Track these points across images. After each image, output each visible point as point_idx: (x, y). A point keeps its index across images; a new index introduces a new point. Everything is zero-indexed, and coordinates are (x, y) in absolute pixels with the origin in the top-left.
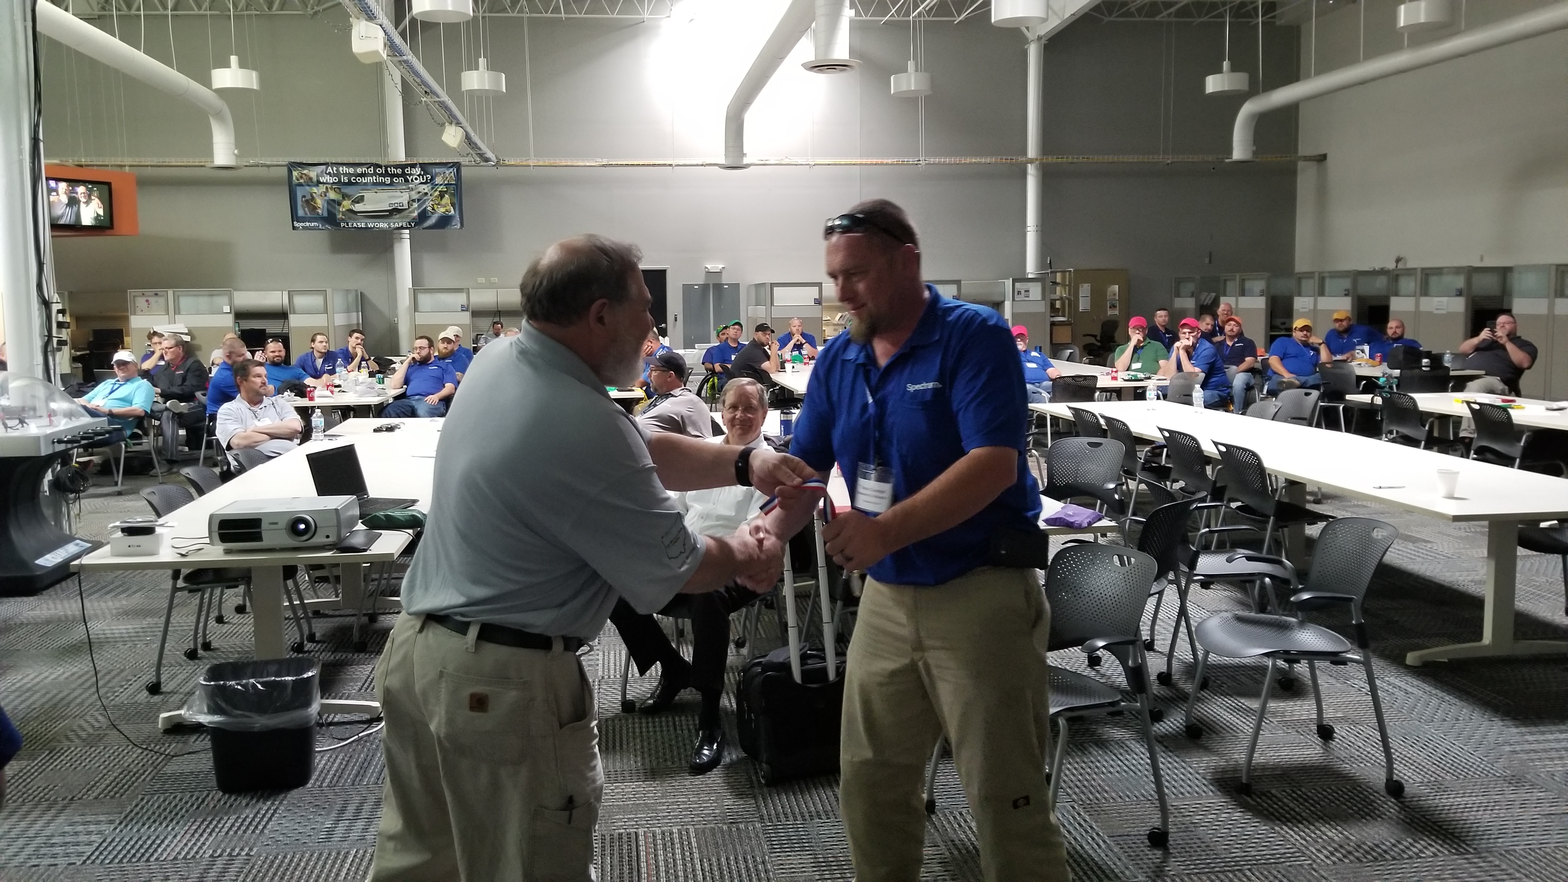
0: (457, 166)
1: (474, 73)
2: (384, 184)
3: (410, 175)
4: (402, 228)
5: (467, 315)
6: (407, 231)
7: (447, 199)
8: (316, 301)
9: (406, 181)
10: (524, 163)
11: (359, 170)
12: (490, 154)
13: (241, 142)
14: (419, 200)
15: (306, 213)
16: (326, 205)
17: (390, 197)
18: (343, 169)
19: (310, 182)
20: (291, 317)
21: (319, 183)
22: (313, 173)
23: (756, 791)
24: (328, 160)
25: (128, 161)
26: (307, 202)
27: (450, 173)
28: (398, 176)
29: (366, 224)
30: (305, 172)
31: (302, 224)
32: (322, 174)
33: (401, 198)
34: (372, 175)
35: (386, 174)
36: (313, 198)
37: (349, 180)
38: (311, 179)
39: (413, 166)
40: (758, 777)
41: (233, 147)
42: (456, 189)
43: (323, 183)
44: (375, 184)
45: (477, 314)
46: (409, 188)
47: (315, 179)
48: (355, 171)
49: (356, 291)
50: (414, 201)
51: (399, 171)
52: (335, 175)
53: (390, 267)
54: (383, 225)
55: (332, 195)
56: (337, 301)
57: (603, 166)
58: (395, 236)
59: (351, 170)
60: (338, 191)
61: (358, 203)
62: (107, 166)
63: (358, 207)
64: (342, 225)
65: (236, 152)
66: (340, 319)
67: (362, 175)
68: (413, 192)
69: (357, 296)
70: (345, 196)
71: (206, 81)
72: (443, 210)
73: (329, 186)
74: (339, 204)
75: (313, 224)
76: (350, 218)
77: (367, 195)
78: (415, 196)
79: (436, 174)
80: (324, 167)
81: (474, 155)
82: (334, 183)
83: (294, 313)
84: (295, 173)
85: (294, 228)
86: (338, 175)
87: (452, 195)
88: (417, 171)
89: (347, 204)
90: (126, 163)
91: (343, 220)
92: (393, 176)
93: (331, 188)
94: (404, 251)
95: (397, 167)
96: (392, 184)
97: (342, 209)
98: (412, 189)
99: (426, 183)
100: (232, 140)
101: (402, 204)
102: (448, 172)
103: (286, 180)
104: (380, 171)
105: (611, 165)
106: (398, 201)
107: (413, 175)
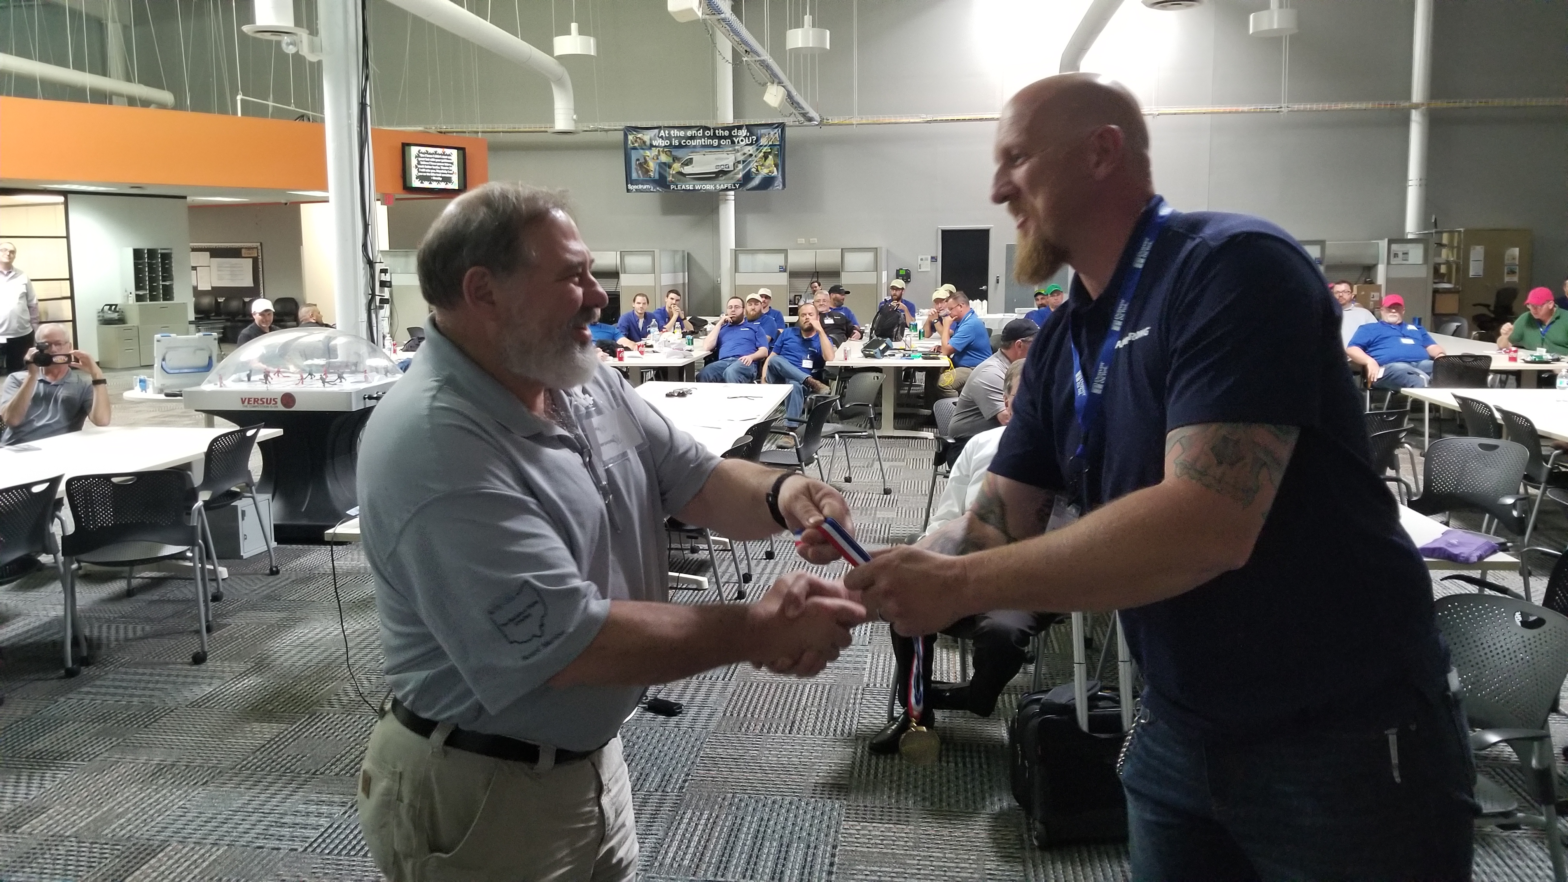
0: (782, 126)
1: (799, 31)
2: (712, 146)
3: (737, 136)
4: (727, 189)
5: (785, 276)
6: (732, 193)
8: (644, 261)
9: (733, 142)
10: (847, 122)
11: (690, 133)
12: (813, 114)
13: (580, 108)
14: (744, 162)
15: (639, 176)
16: (657, 168)
17: (717, 159)
18: (674, 133)
19: (643, 146)
20: (622, 276)
21: (652, 146)
22: (647, 137)
23: (1027, 854)
24: (660, 124)
25: (480, 128)
26: (640, 164)
27: (775, 134)
28: (725, 138)
29: (694, 186)
30: (639, 136)
31: (635, 187)
32: (654, 137)
33: (726, 159)
34: (700, 138)
35: (714, 136)
36: (646, 162)
37: (680, 143)
38: (644, 142)
39: (740, 128)
40: (1030, 836)
41: (572, 112)
43: (655, 146)
44: (703, 146)
45: (794, 275)
46: (735, 150)
47: (648, 143)
48: (686, 133)
49: (683, 251)
50: (739, 162)
51: (727, 133)
52: (667, 138)
53: (715, 227)
54: (709, 186)
55: (664, 158)
56: (665, 261)
57: (928, 122)
58: (721, 197)
59: (682, 133)
60: (669, 154)
61: (687, 165)
62: (465, 132)
63: (687, 170)
64: (672, 187)
65: (575, 117)
66: (667, 280)
67: (692, 138)
68: (739, 154)
69: (684, 257)
70: (675, 159)
71: (548, 49)
73: (661, 149)
74: (670, 167)
75: (645, 187)
76: (679, 181)
77: (696, 157)
78: (741, 158)
79: (762, 135)
80: (657, 131)
81: (798, 115)
82: (665, 146)
83: (625, 273)
84: (630, 137)
85: (628, 191)
86: (669, 138)
87: (776, 156)
88: (744, 132)
89: (677, 166)
90: (480, 130)
91: (672, 182)
92: (720, 138)
93: (663, 151)
94: (728, 211)
95: (724, 129)
96: (719, 146)
97: (673, 172)
98: (738, 151)
99: (751, 144)
100: (572, 105)
101: (727, 166)
102: (772, 133)
103: (622, 144)
104: (708, 133)
105: (936, 121)
106: (724, 163)
107: (740, 136)
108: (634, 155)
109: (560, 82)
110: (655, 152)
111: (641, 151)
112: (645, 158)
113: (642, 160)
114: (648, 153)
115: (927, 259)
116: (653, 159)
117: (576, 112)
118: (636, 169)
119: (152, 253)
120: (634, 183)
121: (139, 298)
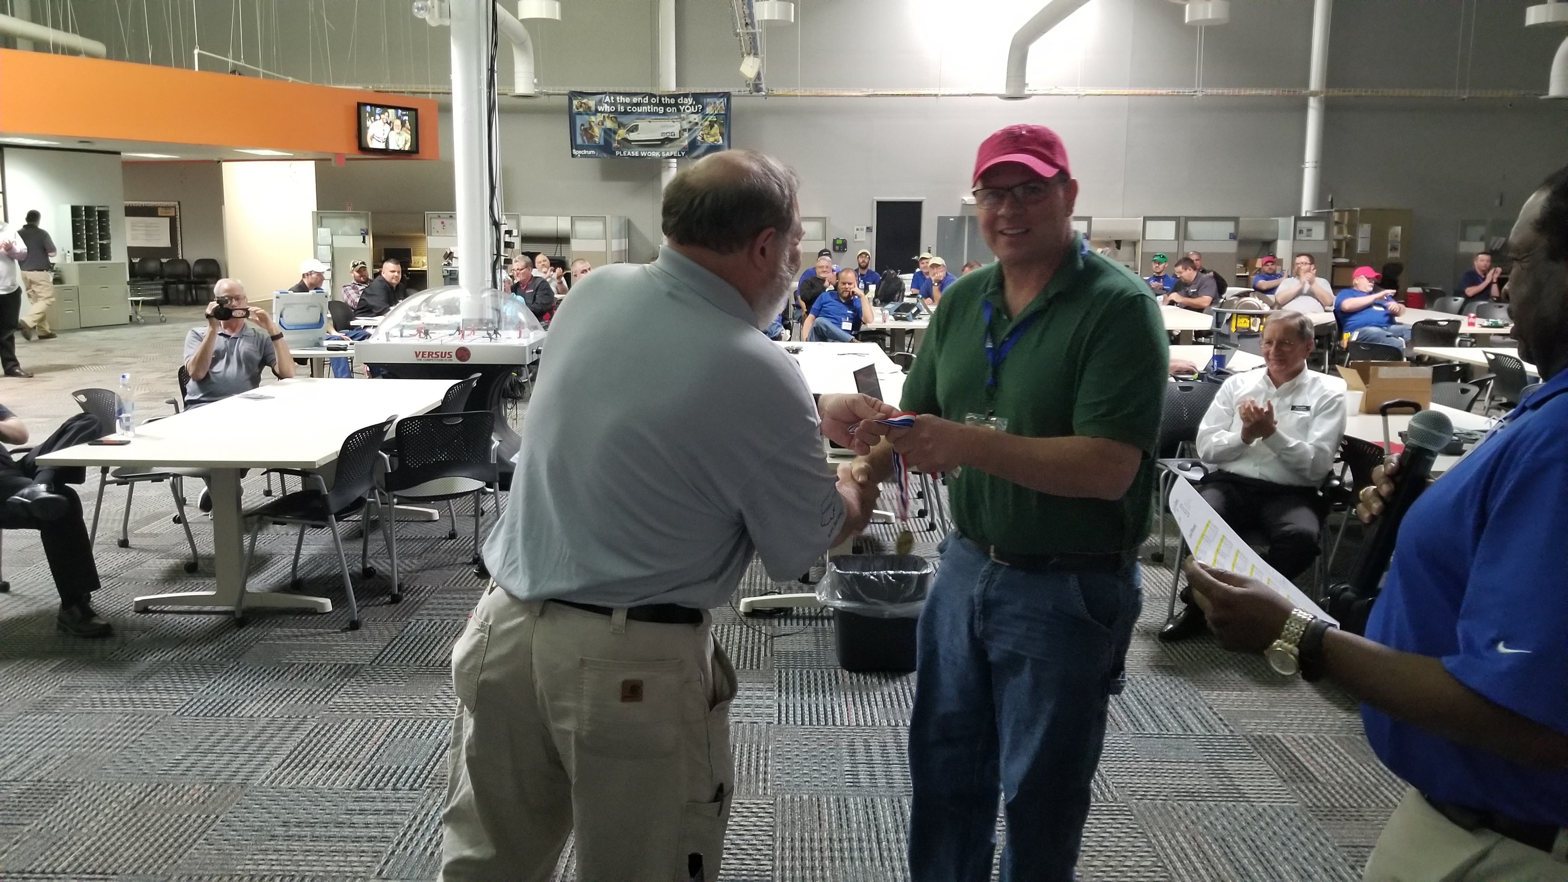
0: (727, 96)
1: (766, 3)
2: (656, 113)
3: (682, 105)
4: (673, 157)
6: (675, 160)
7: (716, 129)
8: (598, 227)
9: (679, 110)
10: (792, 93)
11: (635, 100)
12: (763, 84)
14: (690, 130)
15: (584, 141)
16: (602, 134)
17: (662, 126)
18: (621, 99)
19: (588, 111)
20: (573, 241)
21: (597, 111)
22: (591, 102)
24: (605, 90)
25: (430, 88)
26: (585, 130)
27: (720, 103)
28: (671, 105)
29: (640, 153)
30: (585, 101)
31: (580, 152)
32: (600, 103)
33: (672, 127)
34: (646, 105)
35: (660, 104)
36: (591, 127)
37: (625, 109)
38: (589, 108)
39: (686, 96)
41: (533, 75)
43: (601, 112)
44: (649, 114)
46: (680, 118)
47: (593, 109)
48: (631, 101)
49: (626, 217)
50: (685, 130)
51: (673, 101)
52: (610, 104)
54: (655, 154)
55: (609, 124)
56: (613, 226)
57: (869, 96)
58: (663, 165)
59: (628, 100)
60: (614, 120)
61: (632, 131)
63: (632, 136)
64: (617, 153)
65: (535, 81)
66: (615, 245)
67: (638, 105)
68: (684, 122)
69: (625, 222)
70: (621, 125)
72: (711, 139)
73: (606, 115)
74: (615, 133)
75: (590, 152)
76: (624, 147)
77: (642, 124)
78: (686, 126)
79: (707, 105)
80: (603, 96)
82: (611, 112)
83: (576, 238)
84: (575, 102)
85: (573, 156)
86: (615, 104)
87: (721, 125)
88: (690, 100)
89: (622, 133)
91: (618, 149)
92: (666, 106)
93: (608, 117)
95: (670, 96)
96: (665, 113)
97: (618, 138)
98: (684, 119)
99: (697, 113)
100: (532, 69)
101: (673, 134)
102: (718, 102)
103: (567, 109)
104: (653, 100)
105: (876, 95)
106: (670, 130)
107: (686, 105)
108: (579, 120)
109: (522, 45)
110: (600, 117)
111: (586, 117)
112: (590, 124)
113: (587, 126)
114: (593, 118)
115: (862, 230)
116: (599, 124)
117: (536, 75)
118: (581, 135)
119: (89, 210)
120: (579, 148)
121: (77, 257)
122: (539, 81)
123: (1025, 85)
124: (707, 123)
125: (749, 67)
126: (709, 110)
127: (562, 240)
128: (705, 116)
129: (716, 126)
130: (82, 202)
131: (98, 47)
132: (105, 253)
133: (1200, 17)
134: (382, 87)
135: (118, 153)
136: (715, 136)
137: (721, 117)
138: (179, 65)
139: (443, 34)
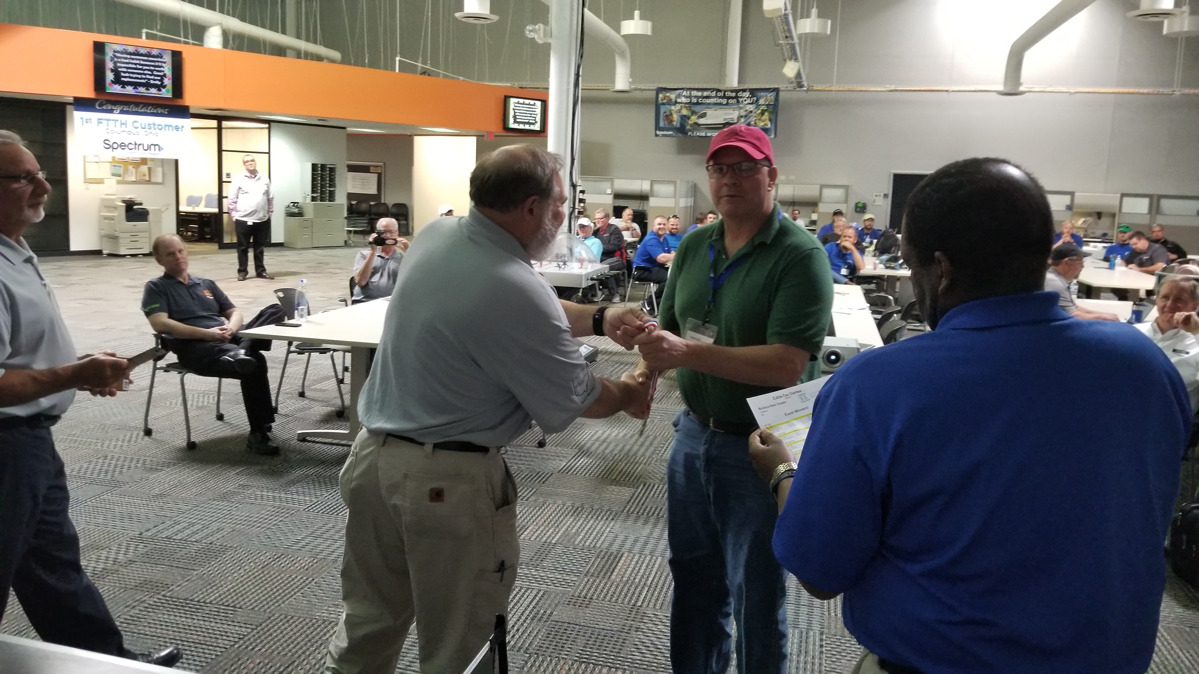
0: (777, 90)
1: (808, 21)
2: (721, 104)
3: (741, 97)
7: (766, 116)
8: (669, 189)
9: (738, 102)
10: (825, 89)
11: (706, 94)
12: (805, 83)
13: (633, 73)
14: (746, 116)
15: (665, 125)
16: (679, 119)
17: (725, 114)
18: (695, 93)
19: (670, 103)
20: (651, 199)
21: (676, 102)
24: (684, 86)
26: (667, 116)
27: (771, 96)
28: (732, 98)
29: (706, 134)
30: (668, 94)
31: (662, 133)
32: (679, 96)
33: (733, 114)
34: (713, 97)
35: (724, 97)
36: (671, 114)
37: (698, 101)
38: (671, 100)
39: (744, 91)
41: (629, 76)
42: (774, 109)
43: (679, 103)
44: (715, 104)
46: (739, 108)
47: (674, 100)
48: (702, 94)
49: (692, 182)
50: (742, 117)
51: (734, 94)
52: (687, 97)
55: (685, 112)
56: (683, 188)
59: (699, 94)
60: (689, 108)
61: (702, 117)
63: (702, 121)
64: (690, 133)
65: (630, 80)
66: (683, 203)
67: (707, 97)
68: (742, 111)
69: (692, 185)
70: (694, 113)
71: (618, 29)
72: (762, 124)
73: (683, 105)
74: (689, 118)
75: (669, 133)
76: (695, 129)
77: (709, 112)
78: (743, 113)
79: (761, 97)
80: (681, 91)
81: (795, 84)
82: (686, 103)
83: (653, 196)
84: (661, 96)
85: (656, 135)
86: (690, 97)
87: (770, 113)
88: (747, 94)
89: (694, 119)
91: (690, 130)
92: (729, 98)
93: (685, 107)
95: (732, 91)
96: (727, 104)
97: (690, 122)
98: (741, 108)
99: (752, 103)
100: (628, 72)
101: (732, 119)
102: (769, 95)
103: (654, 99)
104: (720, 94)
105: (897, 91)
106: (731, 117)
107: (744, 97)
108: (663, 109)
109: (622, 54)
110: (678, 107)
111: (668, 106)
112: (670, 112)
113: (668, 113)
114: (673, 108)
115: (880, 196)
116: (676, 113)
117: (631, 76)
118: (663, 119)
119: (323, 166)
120: (661, 129)
121: (313, 199)
122: (633, 80)
123: (1019, 84)
124: (759, 111)
125: (790, 69)
126: (761, 102)
127: (643, 197)
128: (758, 106)
129: (766, 114)
130: (319, 161)
131: (336, 55)
132: (332, 197)
133: (1177, 29)
134: (524, 84)
135: (344, 128)
136: (765, 121)
137: (771, 107)
138: (386, 68)
139: (547, 47)
